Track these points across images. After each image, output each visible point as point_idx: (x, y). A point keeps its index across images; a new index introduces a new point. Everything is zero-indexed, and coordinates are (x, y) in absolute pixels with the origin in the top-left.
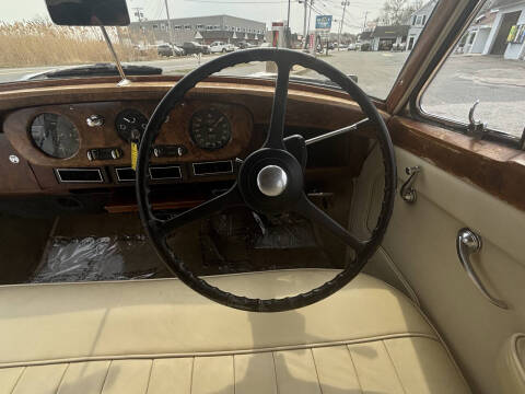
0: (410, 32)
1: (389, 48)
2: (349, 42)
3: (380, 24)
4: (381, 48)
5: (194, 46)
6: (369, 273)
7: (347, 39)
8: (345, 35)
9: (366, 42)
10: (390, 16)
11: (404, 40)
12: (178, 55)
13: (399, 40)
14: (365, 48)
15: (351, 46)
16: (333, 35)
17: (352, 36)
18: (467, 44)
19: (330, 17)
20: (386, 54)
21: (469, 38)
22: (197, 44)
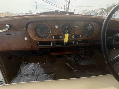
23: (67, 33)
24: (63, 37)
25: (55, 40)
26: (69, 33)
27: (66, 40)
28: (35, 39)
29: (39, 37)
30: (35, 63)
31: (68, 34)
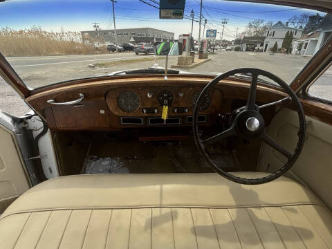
0: (266, 40)
1: (253, 50)
2: (227, 45)
3: (246, 35)
4: (247, 50)
5: (129, 46)
6: (287, 176)
7: (225, 44)
8: (224, 41)
9: (237, 46)
10: (252, 30)
11: (262, 45)
12: (120, 51)
13: (259, 45)
14: (237, 49)
15: (228, 47)
16: (217, 41)
17: (229, 42)
18: (303, 49)
19: (216, 31)
20: (251, 54)
21: (304, 45)
22: (131, 45)
23: (166, 105)
24: (160, 112)
25: (146, 115)
26: (169, 105)
27: (165, 116)
28: (116, 113)
29: (123, 111)
30: (112, 158)
31: (167, 107)
